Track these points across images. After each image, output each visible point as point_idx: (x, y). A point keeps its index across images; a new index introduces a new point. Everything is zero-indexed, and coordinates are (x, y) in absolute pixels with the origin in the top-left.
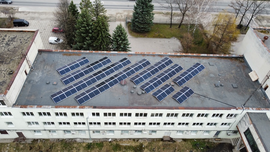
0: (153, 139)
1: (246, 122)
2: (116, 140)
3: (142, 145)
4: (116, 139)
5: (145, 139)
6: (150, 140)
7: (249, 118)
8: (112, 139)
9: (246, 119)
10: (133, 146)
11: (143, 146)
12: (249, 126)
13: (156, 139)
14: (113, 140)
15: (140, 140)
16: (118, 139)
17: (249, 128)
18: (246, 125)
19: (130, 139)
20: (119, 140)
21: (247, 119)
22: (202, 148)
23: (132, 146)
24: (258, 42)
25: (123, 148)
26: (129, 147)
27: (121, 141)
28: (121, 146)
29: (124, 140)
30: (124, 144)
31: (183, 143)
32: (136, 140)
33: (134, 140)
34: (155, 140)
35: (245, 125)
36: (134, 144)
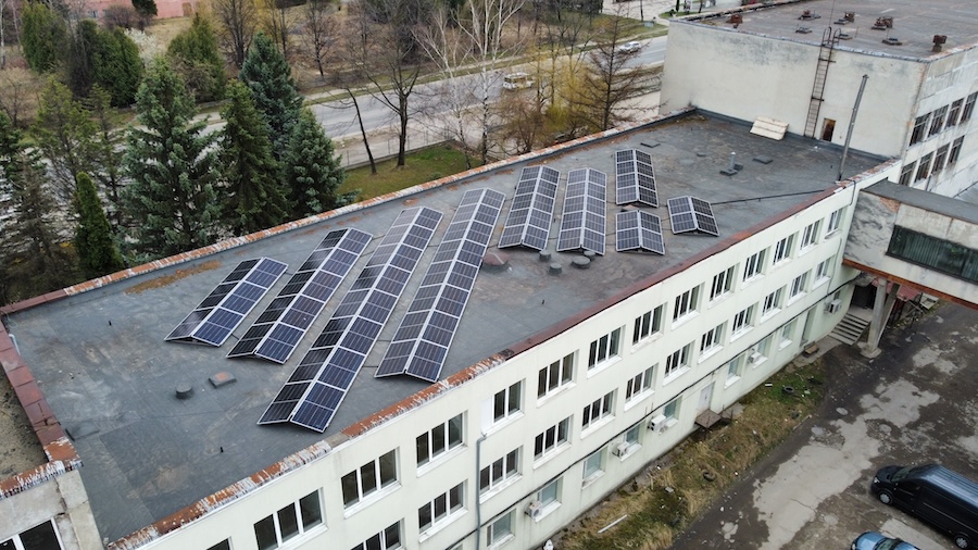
0: (669, 451)
1: (873, 218)
2: (569, 533)
3: (659, 490)
4: (566, 530)
5: (651, 468)
6: (665, 459)
7: (878, 198)
8: (551, 538)
9: (869, 211)
10: (640, 509)
11: (670, 490)
12: (892, 220)
13: (678, 445)
14: (557, 539)
15: (640, 481)
16: (572, 524)
17: (897, 223)
18: (881, 228)
19: (607, 498)
20: (578, 524)
21: (871, 208)
22: (807, 392)
23: (640, 514)
24: (724, 40)
25: (621, 540)
26: (630, 522)
27: (585, 522)
28: (605, 538)
29: (592, 515)
30: (611, 526)
31: (753, 409)
32: (627, 488)
33: (620, 491)
34: (678, 450)
35: (876, 231)
36: (637, 505)
